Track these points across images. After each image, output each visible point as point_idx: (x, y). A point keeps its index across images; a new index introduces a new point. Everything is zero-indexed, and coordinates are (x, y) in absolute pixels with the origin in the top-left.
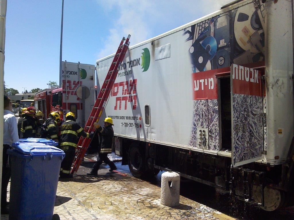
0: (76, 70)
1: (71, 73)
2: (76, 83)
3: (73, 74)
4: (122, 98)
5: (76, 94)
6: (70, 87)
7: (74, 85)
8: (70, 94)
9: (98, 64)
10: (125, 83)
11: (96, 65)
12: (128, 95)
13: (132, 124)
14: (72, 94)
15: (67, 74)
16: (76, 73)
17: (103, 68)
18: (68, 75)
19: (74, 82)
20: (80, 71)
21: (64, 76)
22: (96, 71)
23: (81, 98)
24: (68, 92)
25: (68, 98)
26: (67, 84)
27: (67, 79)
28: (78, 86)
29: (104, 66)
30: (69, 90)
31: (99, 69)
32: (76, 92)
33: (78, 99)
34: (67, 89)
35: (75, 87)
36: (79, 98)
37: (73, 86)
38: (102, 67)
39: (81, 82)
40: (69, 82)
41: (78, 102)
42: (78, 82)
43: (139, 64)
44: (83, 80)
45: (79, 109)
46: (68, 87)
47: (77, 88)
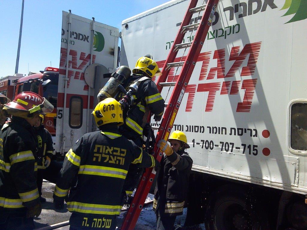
0: (86, 32)
1: (78, 36)
2: (86, 57)
3: (81, 40)
4: (197, 87)
5: (83, 78)
6: (73, 63)
7: (82, 61)
8: (73, 77)
9: (127, 26)
10: (212, 56)
11: (122, 28)
12: (222, 80)
13: (233, 144)
14: (76, 77)
15: (71, 37)
16: (85, 38)
18: (72, 39)
19: (83, 54)
20: (94, 36)
21: (65, 41)
23: (91, 85)
24: (70, 73)
25: (68, 85)
26: (69, 58)
27: (70, 47)
28: (88, 64)
29: (143, 28)
30: (71, 69)
31: (130, 35)
32: (83, 74)
33: (86, 87)
34: (69, 67)
35: (83, 64)
36: (88, 86)
37: (79, 62)
39: (94, 57)
40: (73, 53)
41: (85, 93)
42: (89, 56)
44: (97, 53)
45: (87, 108)
46: (70, 62)
47: (86, 66)
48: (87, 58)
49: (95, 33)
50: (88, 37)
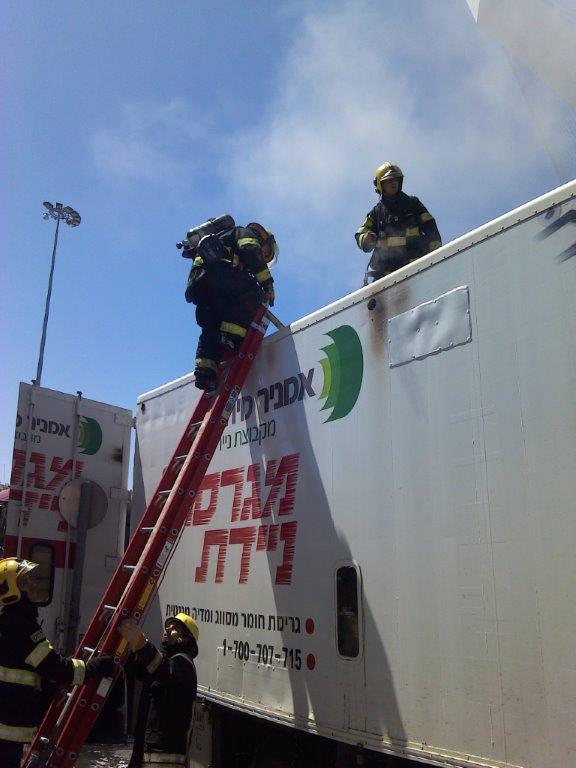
0: (66, 420)
1: (48, 426)
2: (62, 466)
3: (54, 433)
4: (228, 534)
5: (56, 507)
6: (38, 478)
7: (54, 474)
8: (35, 505)
9: (143, 408)
10: (245, 475)
11: (136, 411)
12: (258, 523)
13: (272, 648)
14: (43, 506)
15: (33, 428)
16: (62, 430)
17: (160, 422)
18: (37, 432)
19: (56, 460)
20: (81, 425)
21: (22, 436)
22: (133, 431)
23: (73, 522)
24: (31, 497)
25: (26, 520)
26: (30, 467)
27: (33, 447)
28: (67, 478)
29: (164, 413)
30: (33, 489)
31: (148, 425)
32: (57, 498)
33: (63, 526)
34: (28, 485)
35: (57, 479)
36: (66, 523)
37: (49, 476)
38: (156, 417)
39: (79, 465)
40: (37, 458)
41: (60, 536)
42: (70, 464)
43: (312, 394)
44: (87, 459)
45: (63, 566)
46: (30, 475)
47: (62, 483)
48: (66, 469)
49: (84, 420)
50: (68, 427)
